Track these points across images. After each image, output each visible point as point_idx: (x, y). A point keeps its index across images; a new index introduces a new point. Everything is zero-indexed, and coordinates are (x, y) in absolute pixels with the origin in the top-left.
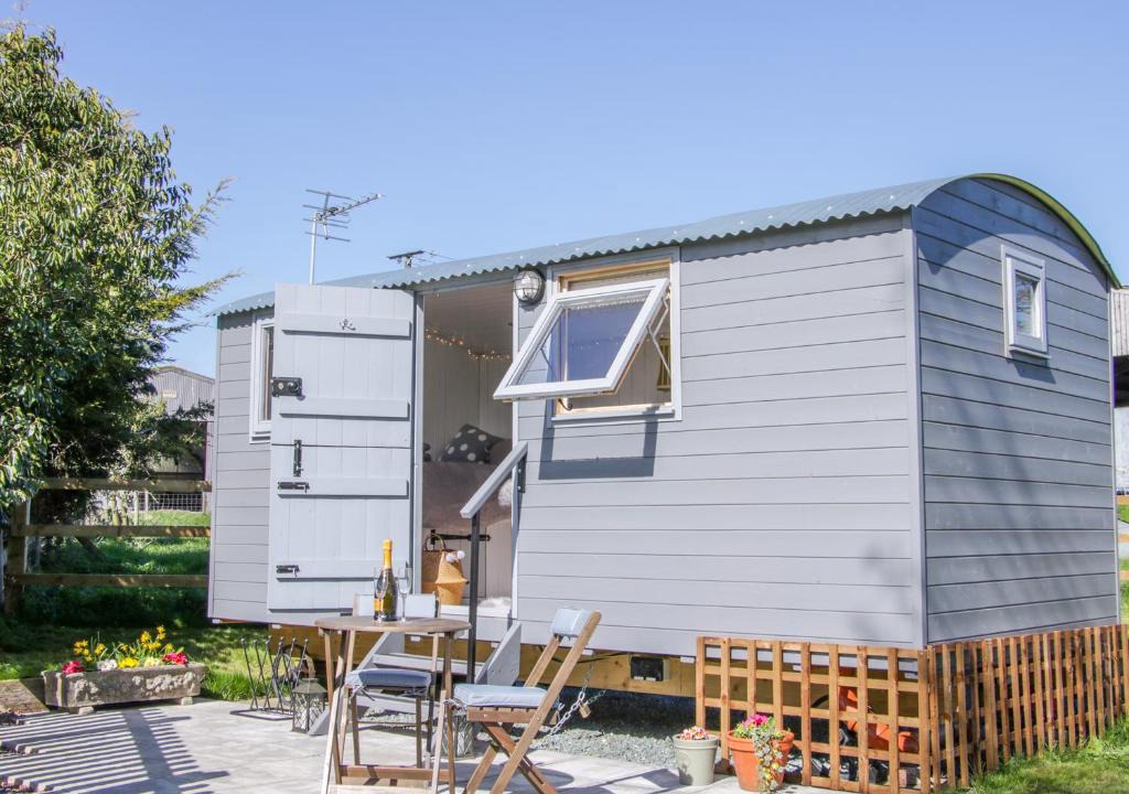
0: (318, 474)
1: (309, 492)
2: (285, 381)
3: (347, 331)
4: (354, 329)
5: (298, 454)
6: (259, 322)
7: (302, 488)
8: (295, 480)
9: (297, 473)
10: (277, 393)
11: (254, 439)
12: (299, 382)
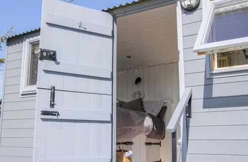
0: (63, 106)
1: (59, 117)
2: (47, 52)
3: (82, 29)
4: (85, 29)
5: (53, 96)
6: (27, 40)
7: (55, 115)
8: (51, 110)
9: (52, 106)
10: (42, 58)
11: (22, 95)
12: (55, 53)
